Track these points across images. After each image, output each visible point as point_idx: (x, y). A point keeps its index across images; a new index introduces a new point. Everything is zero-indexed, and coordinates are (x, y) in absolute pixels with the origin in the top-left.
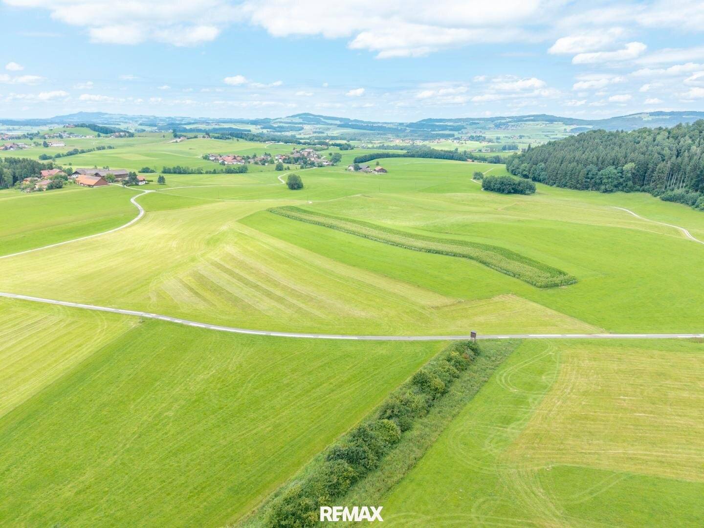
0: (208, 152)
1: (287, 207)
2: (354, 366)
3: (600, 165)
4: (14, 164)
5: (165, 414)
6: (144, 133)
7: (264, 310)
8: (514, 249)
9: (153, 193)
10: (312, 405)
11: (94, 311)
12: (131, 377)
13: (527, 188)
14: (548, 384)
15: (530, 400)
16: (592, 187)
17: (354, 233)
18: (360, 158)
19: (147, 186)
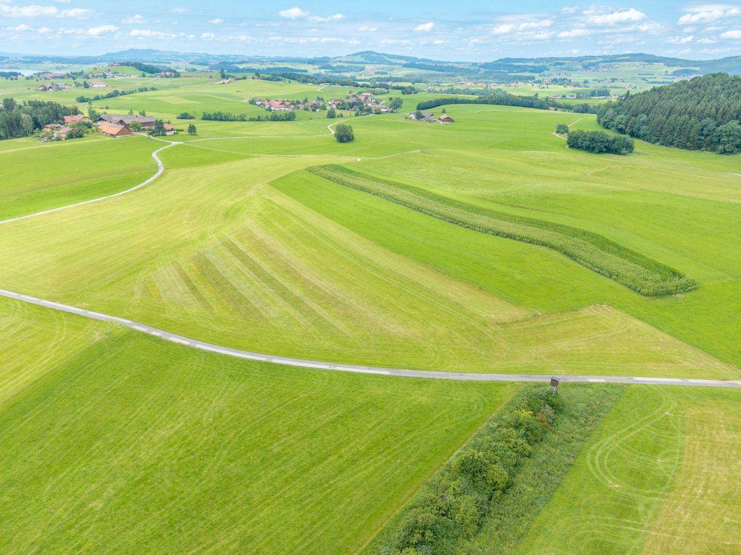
0: (258, 95)
1: (329, 166)
2: (378, 424)
3: (720, 119)
4: (39, 108)
5: (90, 505)
6: (194, 73)
7: (273, 318)
8: (608, 234)
9: (180, 145)
10: (306, 498)
11: (57, 312)
12: (66, 428)
13: (623, 147)
14: (667, 475)
15: (641, 508)
16: (707, 146)
17: (405, 204)
18: (424, 104)
19: (176, 137)
